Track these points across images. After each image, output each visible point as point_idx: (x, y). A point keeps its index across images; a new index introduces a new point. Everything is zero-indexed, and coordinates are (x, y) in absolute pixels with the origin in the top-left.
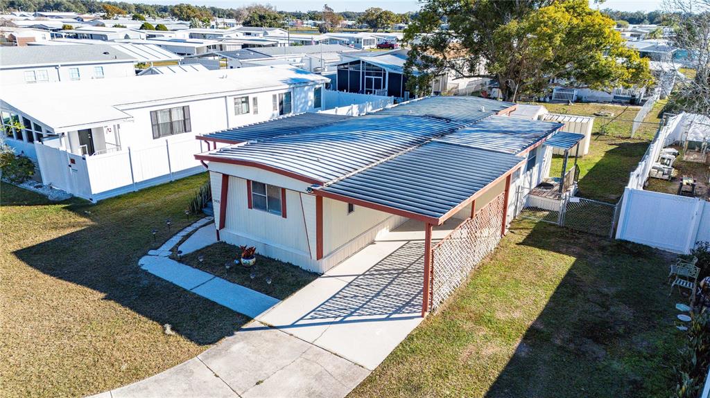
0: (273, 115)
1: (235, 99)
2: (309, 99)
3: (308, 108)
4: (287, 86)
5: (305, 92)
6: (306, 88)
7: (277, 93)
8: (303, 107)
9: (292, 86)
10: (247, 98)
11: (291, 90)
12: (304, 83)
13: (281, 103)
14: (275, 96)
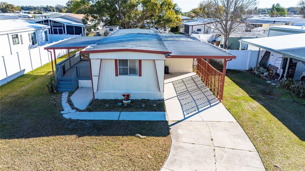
0: (30, 45)
1: (12, 35)
2: (43, 36)
3: (43, 41)
4: (34, 29)
5: (41, 33)
6: (41, 30)
7: (30, 32)
8: (41, 40)
9: (36, 29)
10: (17, 35)
11: (35, 31)
12: (40, 28)
13: (32, 39)
14: (29, 34)
